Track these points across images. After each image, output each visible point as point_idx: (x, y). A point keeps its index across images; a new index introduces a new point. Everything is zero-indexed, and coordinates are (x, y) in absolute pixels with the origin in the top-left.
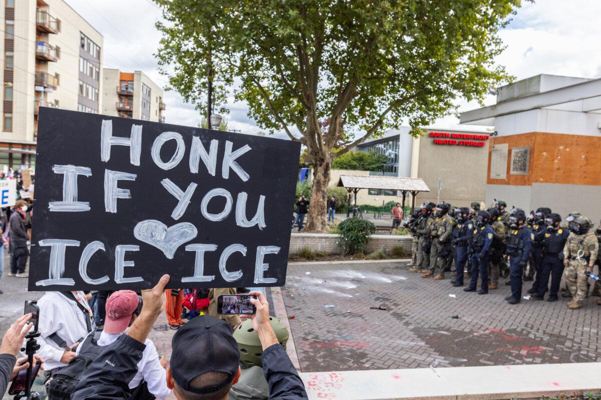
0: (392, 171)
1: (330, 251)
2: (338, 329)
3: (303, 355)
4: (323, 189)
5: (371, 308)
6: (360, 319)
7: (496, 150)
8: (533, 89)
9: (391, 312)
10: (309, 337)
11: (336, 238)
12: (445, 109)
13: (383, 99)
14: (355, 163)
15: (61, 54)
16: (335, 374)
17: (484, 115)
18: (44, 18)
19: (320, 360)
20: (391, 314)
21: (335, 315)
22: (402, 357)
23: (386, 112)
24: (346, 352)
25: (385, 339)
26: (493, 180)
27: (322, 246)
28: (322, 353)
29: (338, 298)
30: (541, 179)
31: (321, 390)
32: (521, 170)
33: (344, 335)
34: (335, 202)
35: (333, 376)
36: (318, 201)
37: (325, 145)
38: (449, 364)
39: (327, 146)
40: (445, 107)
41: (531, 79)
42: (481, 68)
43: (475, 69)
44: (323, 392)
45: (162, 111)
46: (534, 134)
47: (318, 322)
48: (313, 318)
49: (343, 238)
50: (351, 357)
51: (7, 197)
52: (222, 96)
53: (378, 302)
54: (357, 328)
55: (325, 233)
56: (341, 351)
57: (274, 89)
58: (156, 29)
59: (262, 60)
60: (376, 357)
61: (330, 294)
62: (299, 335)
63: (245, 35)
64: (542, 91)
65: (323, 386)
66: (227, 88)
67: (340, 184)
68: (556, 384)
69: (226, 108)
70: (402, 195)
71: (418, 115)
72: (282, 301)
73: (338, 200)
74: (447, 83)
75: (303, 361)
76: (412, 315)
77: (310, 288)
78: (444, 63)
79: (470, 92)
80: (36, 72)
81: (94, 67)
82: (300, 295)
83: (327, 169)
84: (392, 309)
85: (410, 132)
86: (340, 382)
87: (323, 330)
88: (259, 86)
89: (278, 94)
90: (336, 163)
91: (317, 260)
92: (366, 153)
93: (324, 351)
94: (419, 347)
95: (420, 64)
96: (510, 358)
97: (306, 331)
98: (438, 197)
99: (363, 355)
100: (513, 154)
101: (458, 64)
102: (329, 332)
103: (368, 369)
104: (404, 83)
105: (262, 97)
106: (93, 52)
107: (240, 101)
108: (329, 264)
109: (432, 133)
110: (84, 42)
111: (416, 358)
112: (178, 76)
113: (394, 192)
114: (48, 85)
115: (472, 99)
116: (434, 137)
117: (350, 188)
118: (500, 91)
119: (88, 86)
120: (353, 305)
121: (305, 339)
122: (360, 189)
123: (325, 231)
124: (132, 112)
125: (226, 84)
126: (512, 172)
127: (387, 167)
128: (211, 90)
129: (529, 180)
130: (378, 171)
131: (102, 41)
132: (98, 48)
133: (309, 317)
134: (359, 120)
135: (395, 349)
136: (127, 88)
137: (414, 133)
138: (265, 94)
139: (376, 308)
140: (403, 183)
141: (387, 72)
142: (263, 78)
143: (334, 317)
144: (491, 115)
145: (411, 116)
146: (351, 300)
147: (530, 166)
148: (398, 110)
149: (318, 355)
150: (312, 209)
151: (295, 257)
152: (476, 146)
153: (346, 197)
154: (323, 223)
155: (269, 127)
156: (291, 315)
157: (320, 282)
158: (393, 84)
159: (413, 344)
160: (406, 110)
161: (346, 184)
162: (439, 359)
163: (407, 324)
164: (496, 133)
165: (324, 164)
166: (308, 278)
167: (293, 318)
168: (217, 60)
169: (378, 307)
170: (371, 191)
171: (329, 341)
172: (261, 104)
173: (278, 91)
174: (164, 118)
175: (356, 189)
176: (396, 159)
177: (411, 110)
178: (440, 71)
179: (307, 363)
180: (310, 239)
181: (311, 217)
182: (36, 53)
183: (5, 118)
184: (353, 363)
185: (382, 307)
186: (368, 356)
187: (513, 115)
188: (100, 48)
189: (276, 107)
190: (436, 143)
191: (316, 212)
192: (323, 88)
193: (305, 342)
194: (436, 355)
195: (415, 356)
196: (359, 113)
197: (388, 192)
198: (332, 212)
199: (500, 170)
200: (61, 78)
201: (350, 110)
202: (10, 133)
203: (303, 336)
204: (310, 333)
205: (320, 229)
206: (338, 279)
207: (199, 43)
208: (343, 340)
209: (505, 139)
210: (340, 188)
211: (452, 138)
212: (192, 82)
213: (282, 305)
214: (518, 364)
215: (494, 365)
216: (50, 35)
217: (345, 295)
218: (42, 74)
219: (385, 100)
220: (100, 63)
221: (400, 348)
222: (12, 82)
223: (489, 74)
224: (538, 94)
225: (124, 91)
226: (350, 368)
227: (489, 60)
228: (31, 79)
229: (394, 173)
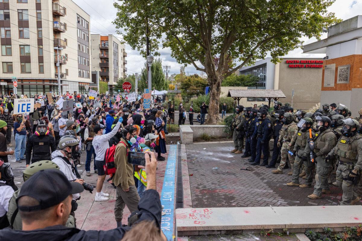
0: (262, 86)
1: (220, 135)
2: (219, 182)
3: (195, 197)
4: (216, 98)
5: (241, 169)
6: (233, 176)
7: (328, 68)
8: (353, 26)
9: (254, 172)
10: (200, 187)
11: (223, 127)
12: (294, 44)
13: (254, 41)
14: (238, 82)
15: (67, 28)
16: (207, 209)
17: (320, 46)
18: (56, 8)
19: (205, 201)
20: (254, 173)
21: (218, 173)
22: (257, 200)
23: (255, 48)
24: (222, 196)
25: (248, 188)
26: (326, 88)
27: (215, 133)
28: (207, 196)
29: (222, 164)
30: (358, 86)
31: (197, 219)
32: (344, 80)
33: (222, 186)
34: (225, 106)
35: (206, 210)
36: (214, 106)
37: (217, 71)
38: (287, 204)
39: (218, 71)
40: (294, 43)
41: (351, 19)
42: (318, 16)
43: (313, 16)
44: (197, 221)
45: (125, 57)
46: (354, 56)
47: (207, 177)
48: (204, 176)
49: (227, 127)
50: (224, 199)
51: (30, 108)
52: (156, 45)
53: (246, 166)
54: (231, 181)
55: (218, 125)
56: (219, 195)
57: (186, 39)
58: (114, 7)
59: (177, 21)
60: (240, 199)
61: (217, 161)
62: (194, 185)
63: (163, 5)
64: (359, 27)
65: (198, 217)
66: (158, 40)
67: (229, 95)
68: (356, 219)
69: (158, 52)
70: (268, 101)
71: (277, 49)
72: (187, 166)
73: (228, 105)
74: (295, 27)
75: (195, 201)
76: (267, 174)
77: (205, 157)
78: (292, 14)
79: (311, 32)
80: (54, 39)
81: (86, 34)
82: (198, 161)
83: (218, 86)
84: (254, 170)
85: (272, 61)
86: (210, 214)
87: (209, 182)
88: (177, 38)
89: (188, 41)
90: (227, 83)
91: (212, 141)
92: (246, 75)
93: (208, 196)
94: (268, 193)
95: (277, 17)
96: (329, 201)
97: (199, 183)
98: (292, 101)
99: (233, 198)
100: (339, 70)
101: (302, 14)
102: (213, 184)
103: (234, 206)
104: (267, 29)
105: (179, 44)
106: (84, 25)
107: (166, 47)
108: (218, 143)
109: (287, 61)
110: (79, 19)
111: (266, 200)
112: (128, 34)
113: (264, 99)
114: (61, 46)
115: (312, 36)
116: (289, 63)
117: (235, 97)
118: (330, 29)
119: (83, 45)
120: (229, 168)
121: (197, 188)
122: (241, 97)
123: (218, 124)
124: (108, 59)
125: (157, 38)
126: (338, 82)
127: (259, 83)
128: (148, 42)
129: (350, 87)
130: (254, 86)
131: (89, 19)
132: (87, 23)
133: (202, 175)
134: (239, 55)
135: (253, 195)
136: (105, 45)
137: (275, 61)
138: (180, 43)
139: (244, 170)
140: (269, 93)
141: (256, 24)
142: (179, 32)
143: (217, 175)
144: (323, 46)
145: (272, 50)
146: (229, 165)
147: (350, 77)
148: (264, 47)
149: (204, 198)
150: (210, 110)
151: (198, 139)
152: (317, 68)
153: (233, 103)
154: (217, 119)
155: (184, 62)
156: (191, 174)
157: (211, 154)
158: (260, 30)
159: (265, 191)
160: (269, 47)
161: (233, 94)
162: (281, 201)
163: (263, 179)
164: (327, 57)
165: (217, 83)
166: (205, 152)
167: (192, 175)
168: (151, 23)
169: (245, 169)
170: (249, 99)
171: (212, 189)
172: (179, 49)
173: (188, 40)
174: (126, 61)
175: (239, 98)
176: (264, 78)
177: (272, 46)
178: (290, 19)
179: (197, 202)
180: (207, 128)
181: (210, 116)
182: (53, 28)
183: (40, 66)
184: (225, 203)
185: (248, 169)
186: (235, 198)
187: (339, 44)
188: (88, 22)
189: (188, 50)
190: (290, 67)
191: (213, 112)
192: (216, 36)
193: (197, 190)
194: (279, 198)
195: (265, 199)
196: (239, 50)
197: (260, 99)
198: (224, 112)
199: (330, 81)
200: (68, 41)
201: (233, 49)
202: (43, 74)
203: (197, 186)
204: (201, 184)
205: (215, 123)
206: (223, 152)
207: (140, 14)
208: (220, 189)
209: (333, 61)
210: (229, 98)
211: (300, 63)
212: (137, 38)
213: (187, 168)
214: (334, 205)
215: (318, 205)
216: (61, 17)
217: (226, 162)
218: (58, 40)
219: (255, 41)
220: (89, 31)
221: (257, 194)
222: (42, 46)
223: (323, 19)
224: (356, 29)
225: (103, 47)
226: (223, 206)
227: (324, 10)
228: (52, 43)
229: (263, 87)
